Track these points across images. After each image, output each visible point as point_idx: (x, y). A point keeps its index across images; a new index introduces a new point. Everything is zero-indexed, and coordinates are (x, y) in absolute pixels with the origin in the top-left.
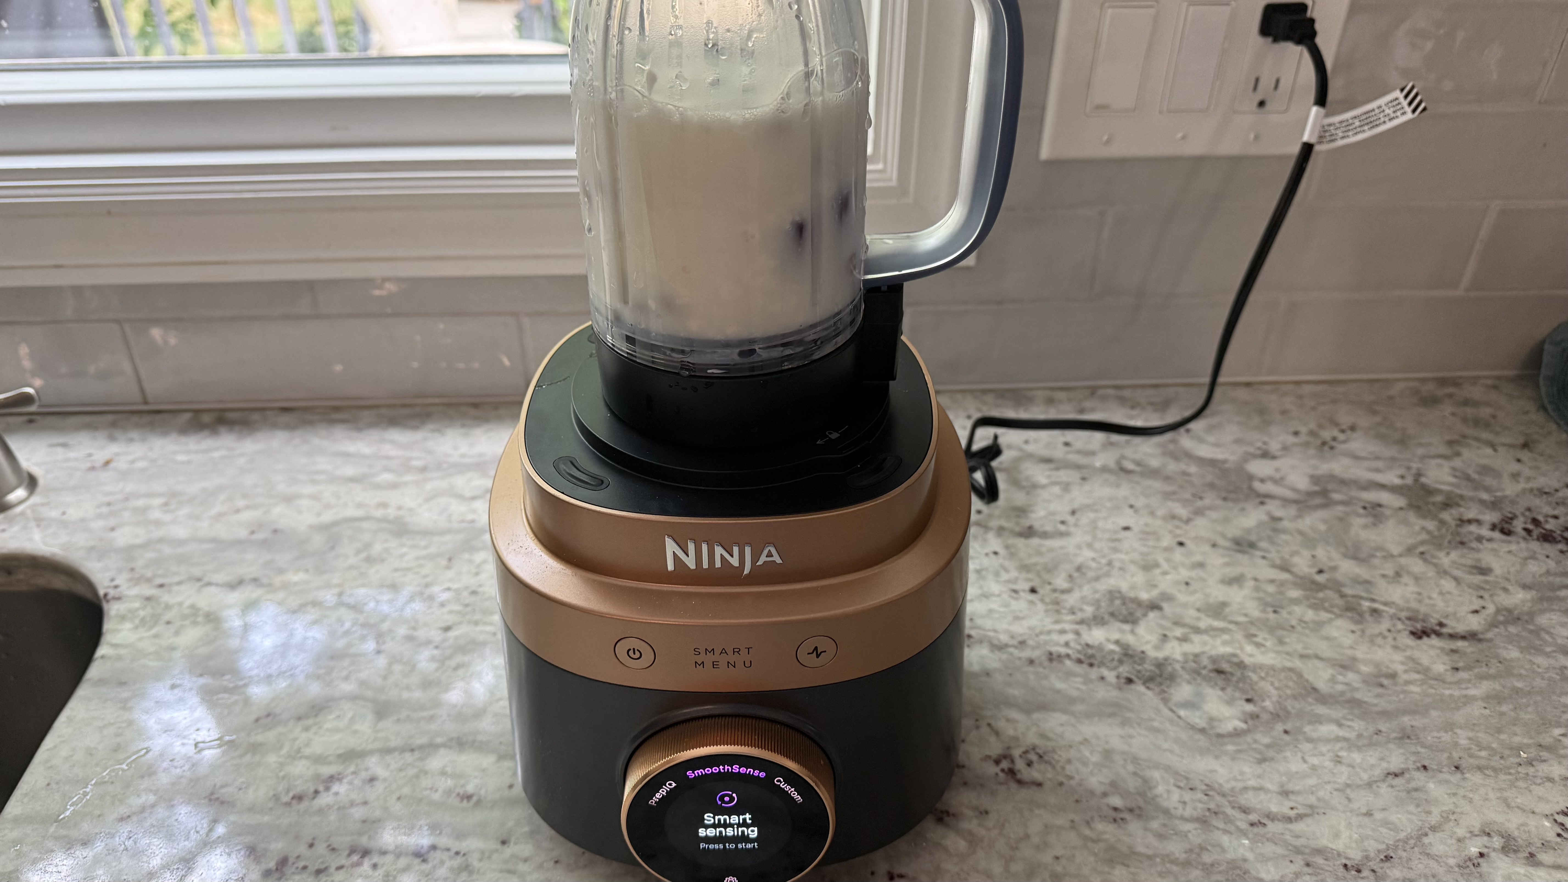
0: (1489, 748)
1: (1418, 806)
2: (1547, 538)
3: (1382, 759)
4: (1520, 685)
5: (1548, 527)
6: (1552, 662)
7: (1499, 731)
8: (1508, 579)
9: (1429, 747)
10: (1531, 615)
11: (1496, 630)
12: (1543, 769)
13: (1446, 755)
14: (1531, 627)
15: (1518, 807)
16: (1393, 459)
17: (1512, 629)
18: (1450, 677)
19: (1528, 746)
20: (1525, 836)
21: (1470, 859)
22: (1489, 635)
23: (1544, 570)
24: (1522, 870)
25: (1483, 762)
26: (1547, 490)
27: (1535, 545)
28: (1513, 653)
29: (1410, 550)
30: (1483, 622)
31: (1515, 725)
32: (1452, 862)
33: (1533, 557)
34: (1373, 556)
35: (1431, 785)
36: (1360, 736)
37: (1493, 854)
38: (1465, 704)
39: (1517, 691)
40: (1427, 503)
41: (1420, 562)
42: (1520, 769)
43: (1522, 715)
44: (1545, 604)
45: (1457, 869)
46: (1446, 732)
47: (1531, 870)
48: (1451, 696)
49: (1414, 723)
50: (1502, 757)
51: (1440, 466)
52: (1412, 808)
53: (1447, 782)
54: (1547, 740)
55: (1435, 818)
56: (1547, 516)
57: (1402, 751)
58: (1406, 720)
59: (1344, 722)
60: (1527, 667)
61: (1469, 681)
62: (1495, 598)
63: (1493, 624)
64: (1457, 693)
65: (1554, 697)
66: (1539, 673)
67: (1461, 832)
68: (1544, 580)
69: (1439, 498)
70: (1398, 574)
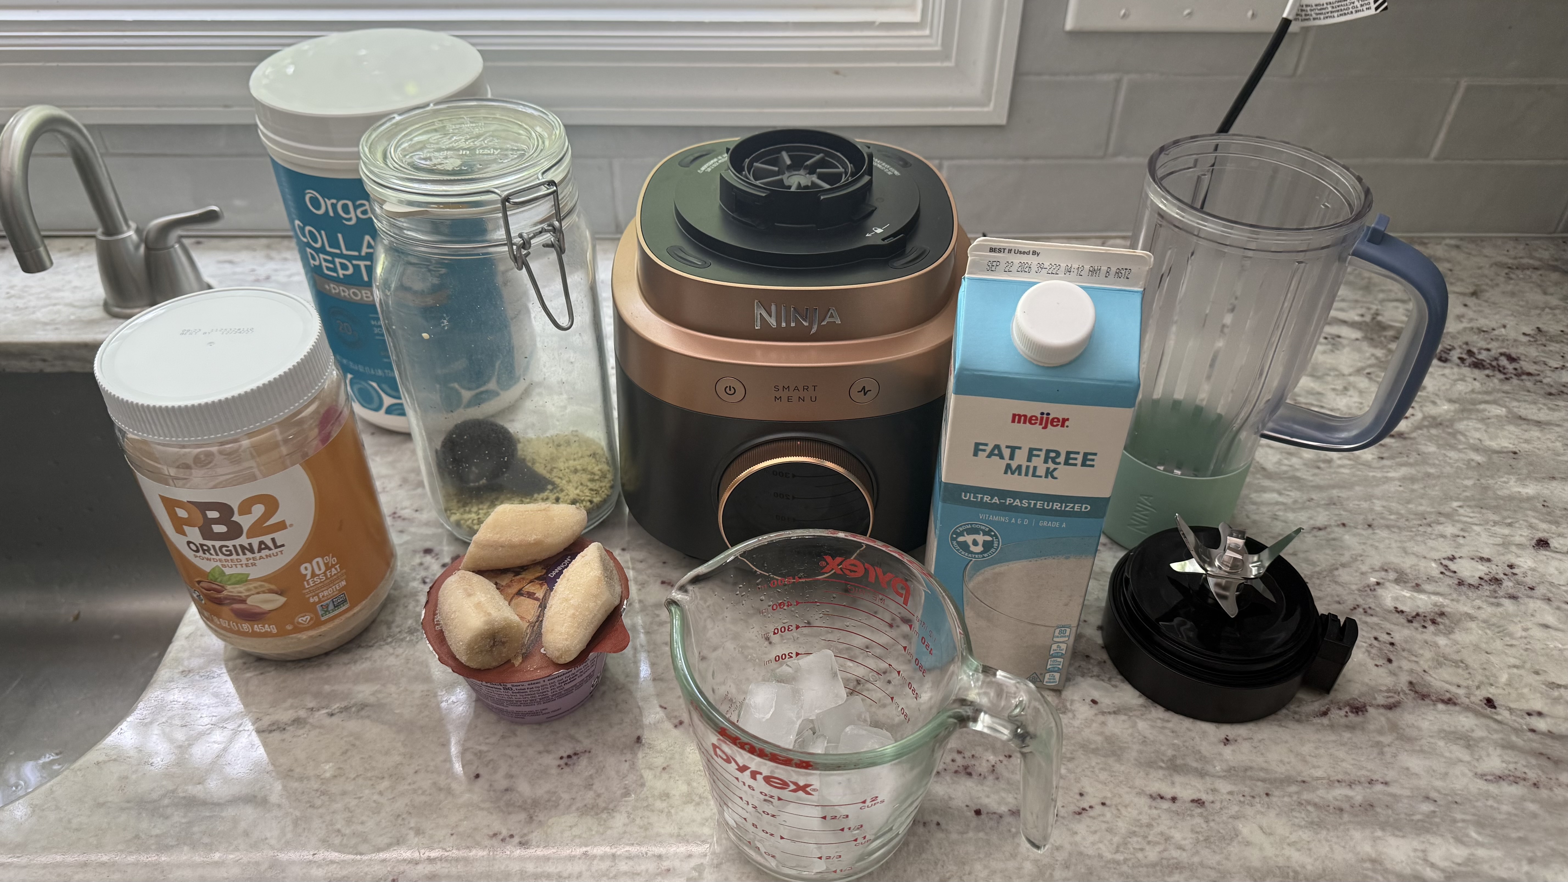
0: (1398, 513)
1: (1333, 550)
2: (1478, 365)
3: (1310, 518)
4: (1432, 471)
5: (1480, 357)
6: (1462, 455)
7: (1409, 502)
8: (1437, 395)
9: (1350, 511)
10: (1452, 422)
11: (1420, 432)
12: (1439, 529)
13: (1362, 517)
14: (1450, 430)
15: (1413, 554)
16: (1357, 301)
17: (1434, 431)
18: (1375, 464)
19: (1431, 513)
20: (1414, 573)
21: (1368, 586)
22: (1414, 435)
23: (1470, 389)
24: (1407, 594)
25: (1392, 523)
26: (1485, 329)
27: (1466, 371)
28: (1432, 448)
29: (1358, 371)
30: (1410, 425)
31: (1422, 498)
32: (1354, 587)
33: (1463, 379)
34: (1328, 375)
35: (1347, 537)
36: (1295, 502)
37: (1388, 584)
38: (1384, 483)
39: (1429, 475)
40: (1380, 337)
41: (1366, 380)
42: (1420, 528)
43: (1429, 491)
44: (1465, 415)
45: (1356, 592)
46: (1366, 501)
47: (1416, 594)
48: (1374, 477)
49: (1340, 494)
50: (1407, 520)
51: (1397, 308)
52: (1329, 551)
53: (1360, 535)
54: (1446, 509)
55: (1346, 558)
56: (1481, 349)
57: (1327, 513)
58: (1335, 492)
59: (1283, 492)
60: (1441, 458)
61: (1391, 467)
62: (1425, 409)
63: (1419, 427)
64: (1379, 475)
65: (1458, 480)
66: (1449, 463)
67: (1364, 568)
68: (1468, 396)
69: (1390, 333)
70: (1346, 389)
